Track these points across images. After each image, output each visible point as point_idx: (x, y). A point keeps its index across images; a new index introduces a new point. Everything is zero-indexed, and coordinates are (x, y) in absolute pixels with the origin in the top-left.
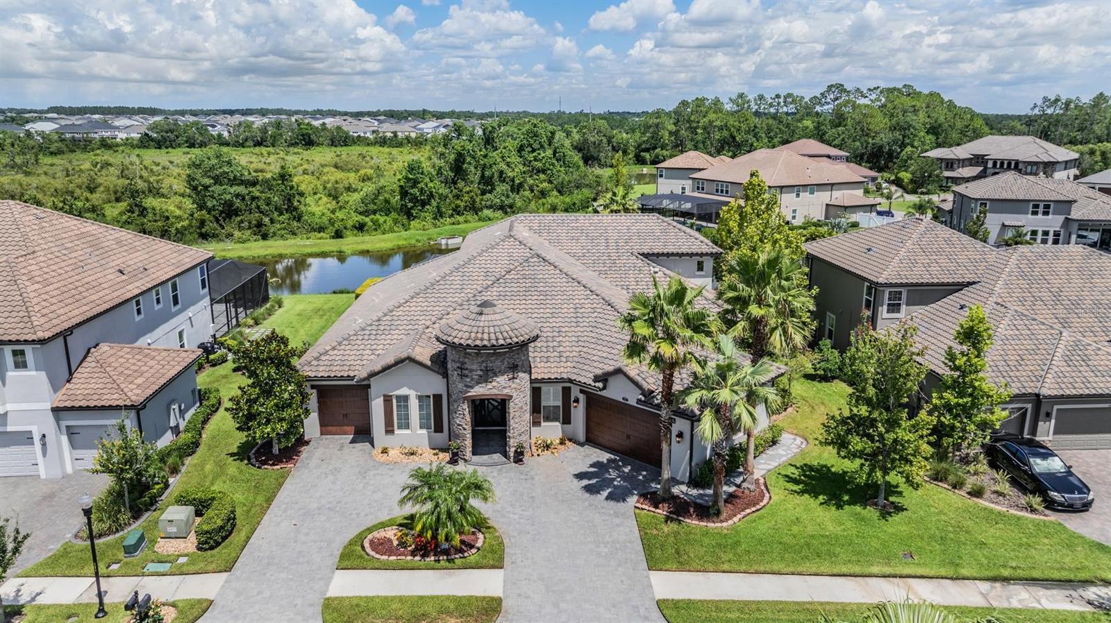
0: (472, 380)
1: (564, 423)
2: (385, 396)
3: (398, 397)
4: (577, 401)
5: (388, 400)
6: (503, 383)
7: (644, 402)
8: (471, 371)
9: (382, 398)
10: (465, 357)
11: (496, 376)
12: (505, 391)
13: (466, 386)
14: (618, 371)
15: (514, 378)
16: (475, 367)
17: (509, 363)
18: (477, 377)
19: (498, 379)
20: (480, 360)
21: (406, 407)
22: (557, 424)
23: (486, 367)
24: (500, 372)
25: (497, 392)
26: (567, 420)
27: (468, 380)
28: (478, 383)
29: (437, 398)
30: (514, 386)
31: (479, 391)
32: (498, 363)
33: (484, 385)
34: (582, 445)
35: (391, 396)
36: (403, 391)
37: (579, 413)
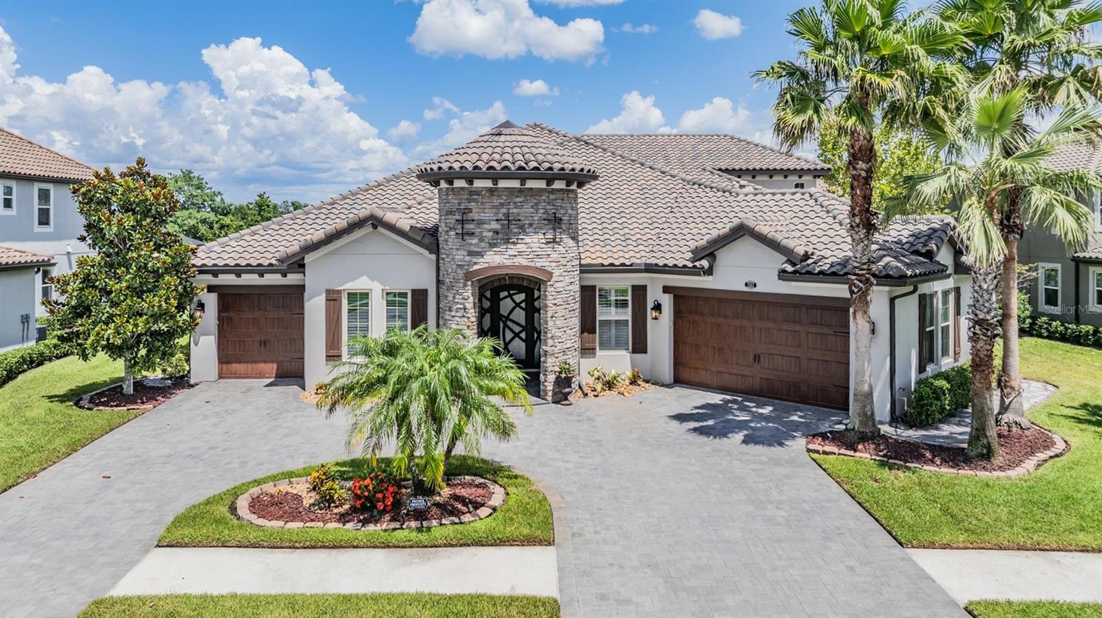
0: (481, 240)
1: (634, 351)
2: (328, 292)
3: (352, 297)
4: (658, 307)
5: (333, 298)
6: (535, 246)
7: (795, 272)
8: (480, 223)
9: (323, 297)
10: (469, 201)
11: (526, 234)
12: (540, 263)
13: (471, 254)
14: (741, 232)
15: (554, 241)
16: (487, 216)
17: (546, 212)
18: (490, 234)
19: (527, 240)
20: (496, 201)
21: (365, 316)
22: (624, 353)
23: (507, 215)
24: (531, 225)
25: (524, 262)
26: (640, 346)
27: (475, 241)
28: (492, 245)
29: (420, 296)
30: (554, 256)
31: (496, 259)
32: (528, 209)
33: (502, 248)
34: (668, 386)
35: (339, 292)
36: (360, 284)
37: (661, 331)
